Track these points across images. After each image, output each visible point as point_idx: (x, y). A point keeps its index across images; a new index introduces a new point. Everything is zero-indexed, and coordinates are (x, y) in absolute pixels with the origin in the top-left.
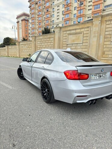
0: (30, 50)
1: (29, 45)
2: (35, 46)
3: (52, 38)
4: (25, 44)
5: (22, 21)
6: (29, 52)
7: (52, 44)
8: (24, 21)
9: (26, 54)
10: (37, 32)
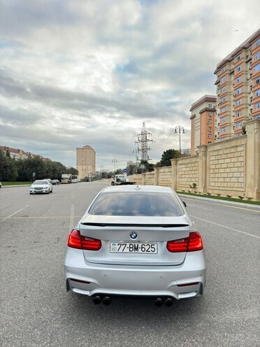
0: (195, 176)
1: (193, 165)
2: (204, 166)
3: (241, 145)
4: (188, 164)
5: (201, 113)
6: (193, 180)
7: (241, 159)
8: (205, 113)
9: (188, 183)
10: (233, 131)
